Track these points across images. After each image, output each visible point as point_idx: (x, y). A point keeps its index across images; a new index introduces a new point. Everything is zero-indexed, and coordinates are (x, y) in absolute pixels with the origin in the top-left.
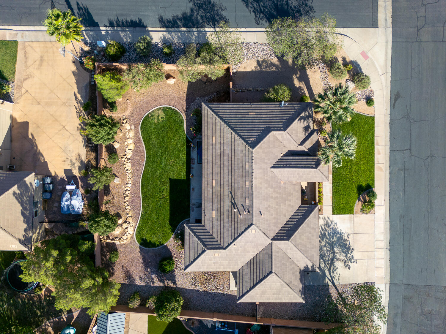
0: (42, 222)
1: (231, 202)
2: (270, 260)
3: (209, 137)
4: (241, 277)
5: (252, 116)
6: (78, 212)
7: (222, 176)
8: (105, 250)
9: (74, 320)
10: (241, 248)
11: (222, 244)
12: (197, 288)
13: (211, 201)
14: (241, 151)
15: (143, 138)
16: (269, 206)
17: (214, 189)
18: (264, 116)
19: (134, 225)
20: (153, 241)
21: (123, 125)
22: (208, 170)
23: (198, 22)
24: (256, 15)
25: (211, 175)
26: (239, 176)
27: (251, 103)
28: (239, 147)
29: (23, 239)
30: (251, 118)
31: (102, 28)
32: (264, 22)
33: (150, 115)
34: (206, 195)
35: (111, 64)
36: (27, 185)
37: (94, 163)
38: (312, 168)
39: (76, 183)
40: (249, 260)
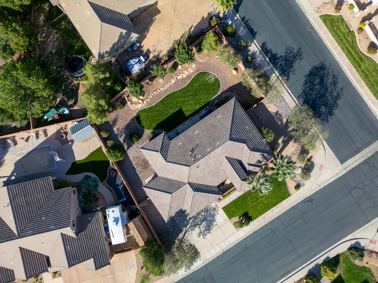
0: (114, 56)
1: (193, 148)
2: (177, 188)
3: (219, 113)
4: (157, 180)
5: (246, 128)
6: (132, 71)
7: (203, 134)
8: (120, 99)
9: (72, 109)
10: (173, 169)
11: (167, 158)
12: (133, 163)
13: (186, 138)
14: (224, 135)
15: (193, 78)
16: (205, 169)
17: (193, 135)
18: (251, 134)
19: (144, 106)
20: (142, 122)
21: (193, 63)
22: (201, 125)
23: (277, 64)
24: (302, 93)
25: (199, 128)
26: (210, 142)
27: (253, 123)
28: (225, 132)
29: (101, 54)
30: (244, 128)
31: (238, 15)
32: (301, 100)
33: (208, 74)
34: (187, 133)
35: (222, 34)
36: (130, 36)
37: (163, 62)
38: (241, 178)
39: (146, 60)
40: (169, 178)
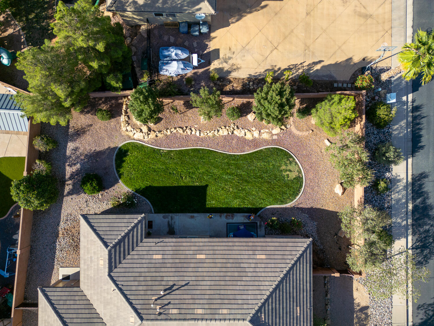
0: (148, 21)
1: (174, 285)
3: (264, 248)
4: (72, 294)
5: (295, 311)
6: (162, 69)
7: (210, 269)
8: (113, 102)
10: (111, 298)
11: (115, 270)
12: (62, 223)
13: (175, 252)
14: (246, 302)
15: (261, 150)
17: (192, 257)
19: (146, 140)
20: (124, 164)
21: (278, 126)
22: (219, 248)
23: (420, 226)
24: (430, 305)
25: (211, 252)
26: (211, 297)
27: (312, 307)
28: (252, 297)
30: (292, 310)
31: (410, 96)
32: (421, 316)
33: (291, 159)
34: (184, 244)
35: (364, 112)
36: (198, 3)
37: (228, 88)
39: (200, 66)
40: (95, 306)
